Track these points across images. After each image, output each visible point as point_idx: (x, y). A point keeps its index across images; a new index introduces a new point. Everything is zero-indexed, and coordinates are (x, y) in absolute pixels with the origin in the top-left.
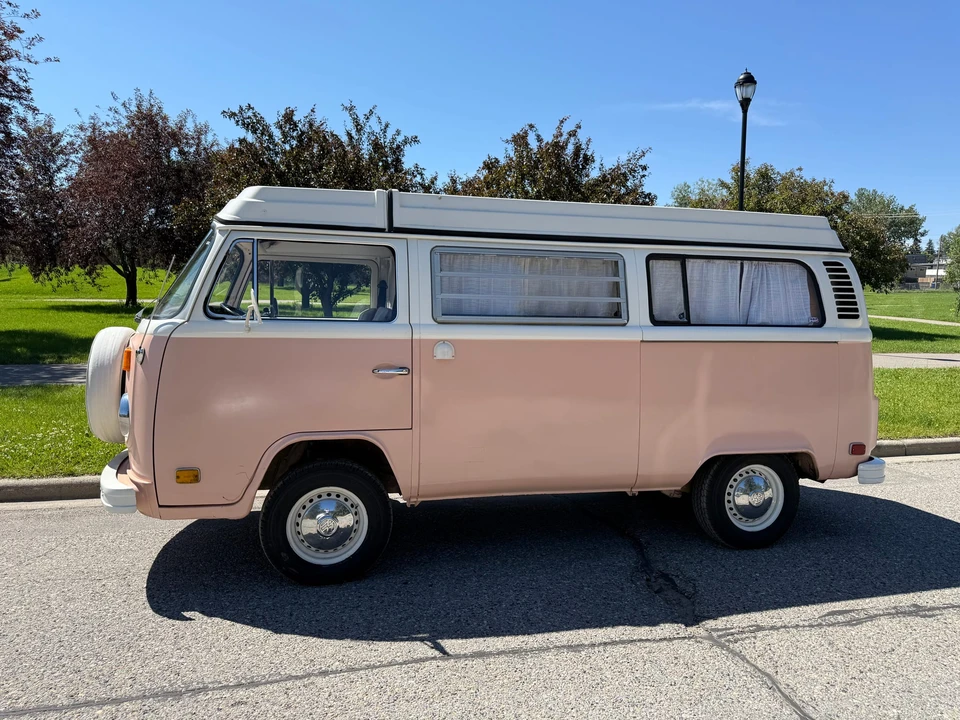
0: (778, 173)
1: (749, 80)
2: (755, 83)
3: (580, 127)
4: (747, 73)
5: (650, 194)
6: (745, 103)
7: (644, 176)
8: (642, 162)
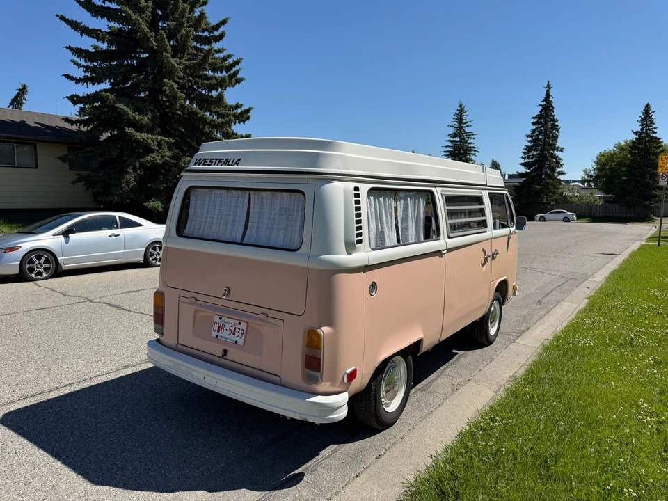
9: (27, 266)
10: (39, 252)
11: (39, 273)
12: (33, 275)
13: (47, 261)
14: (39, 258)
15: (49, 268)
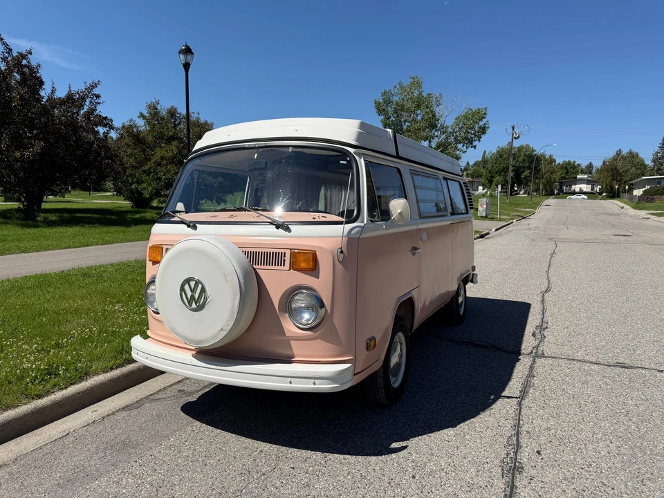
0: (180, 114)
1: (188, 51)
2: (193, 54)
3: (31, 54)
4: (186, 46)
5: (106, 117)
6: (187, 66)
7: (99, 103)
8: (96, 91)
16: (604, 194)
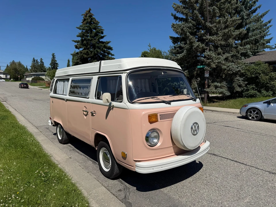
9: (249, 114)
10: (254, 109)
11: (253, 118)
12: (250, 118)
13: (257, 113)
14: (254, 111)
15: (258, 116)
16: (12, 79)
